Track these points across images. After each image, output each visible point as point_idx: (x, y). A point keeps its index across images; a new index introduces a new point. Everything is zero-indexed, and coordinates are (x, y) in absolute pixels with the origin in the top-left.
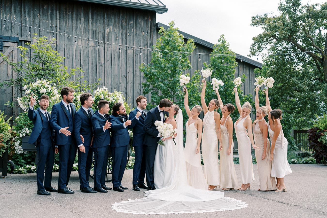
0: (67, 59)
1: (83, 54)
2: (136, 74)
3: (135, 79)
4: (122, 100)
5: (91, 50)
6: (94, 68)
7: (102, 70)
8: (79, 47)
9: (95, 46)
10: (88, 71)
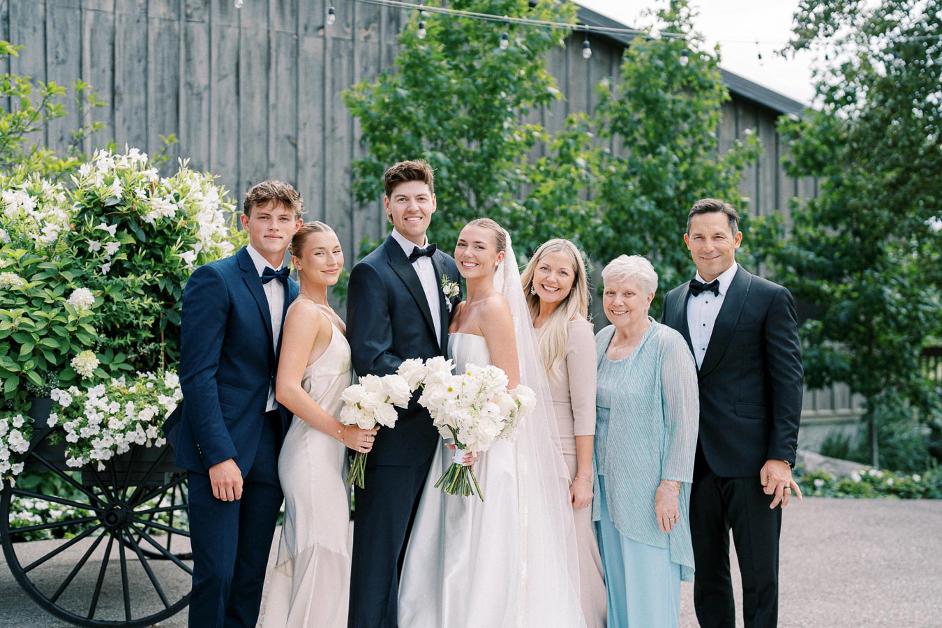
0: (58, 64)
1: (125, 46)
2: (333, 130)
3: (328, 149)
4: (220, 214)
5: (157, 31)
6: (170, 103)
7: (200, 110)
8: (107, 20)
9: (173, 16)
10: (142, 114)
